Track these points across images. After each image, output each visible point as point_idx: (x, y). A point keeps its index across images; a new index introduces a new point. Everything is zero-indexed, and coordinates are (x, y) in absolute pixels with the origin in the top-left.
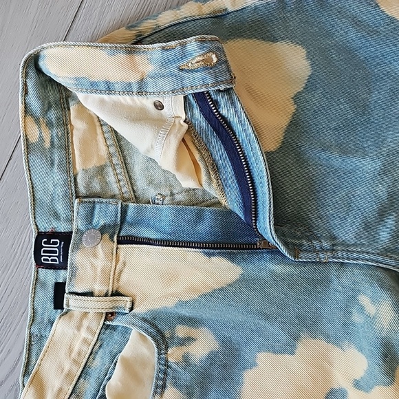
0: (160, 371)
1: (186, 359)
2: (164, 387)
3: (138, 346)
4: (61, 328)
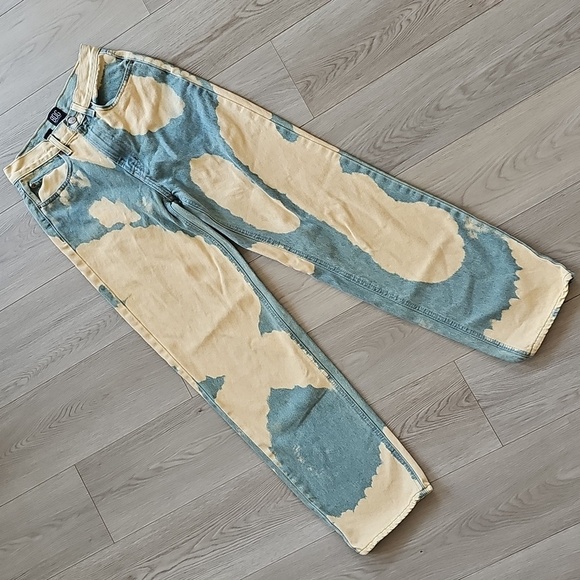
0: (65, 182)
1: (77, 183)
2: (63, 189)
3: (63, 169)
4: (42, 146)
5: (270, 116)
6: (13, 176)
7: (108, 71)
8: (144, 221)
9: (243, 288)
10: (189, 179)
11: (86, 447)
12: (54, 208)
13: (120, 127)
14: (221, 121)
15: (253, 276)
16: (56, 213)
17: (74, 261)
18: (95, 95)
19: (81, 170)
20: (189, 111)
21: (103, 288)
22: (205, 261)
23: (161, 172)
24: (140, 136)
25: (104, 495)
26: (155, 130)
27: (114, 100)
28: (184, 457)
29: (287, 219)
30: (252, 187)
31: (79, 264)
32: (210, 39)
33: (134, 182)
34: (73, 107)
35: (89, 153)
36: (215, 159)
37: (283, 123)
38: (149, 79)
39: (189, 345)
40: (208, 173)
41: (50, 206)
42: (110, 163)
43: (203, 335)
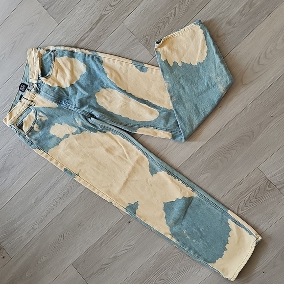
0: (35, 120)
1: (41, 119)
2: (35, 124)
4: (19, 104)
5: (131, 62)
6: (8, 123)
7: (43, 59)
8: (79, 131)
9: (137, 153)
10: (97, 104)
11: (76, 253)
12: (33, 134)
13: (56, 85)
14: (106, 70)
15: (141, 146)
16: (34, 137)
17: (48, 159)
18: (40, 72)
19: (42, 112)
20: (89, 69)
21: (66, 170)
22: (115, 144)
23: (82, 103)
24: (67, 88)
25: (90, 277)
26: (74, 83)
27: (50, 72)
28: (127, 248)
29: (151, 113)
30: (130, 100)
31: (51, 160)
32: (91, 29)
33: (69, 112)
34: (30, 81)
35: (43, 102)
36: (108, 90)
37: (138, 64)
38: (65, 58)
39: (116, 190)
40: (106, 98)
41: (30, 134)
42: (55, 105)
43: (122, 182)
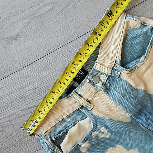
0: (88, 136)
2: (86, 141)
18: (119, 58)
19: (106, 126)
35: (110, 109)
